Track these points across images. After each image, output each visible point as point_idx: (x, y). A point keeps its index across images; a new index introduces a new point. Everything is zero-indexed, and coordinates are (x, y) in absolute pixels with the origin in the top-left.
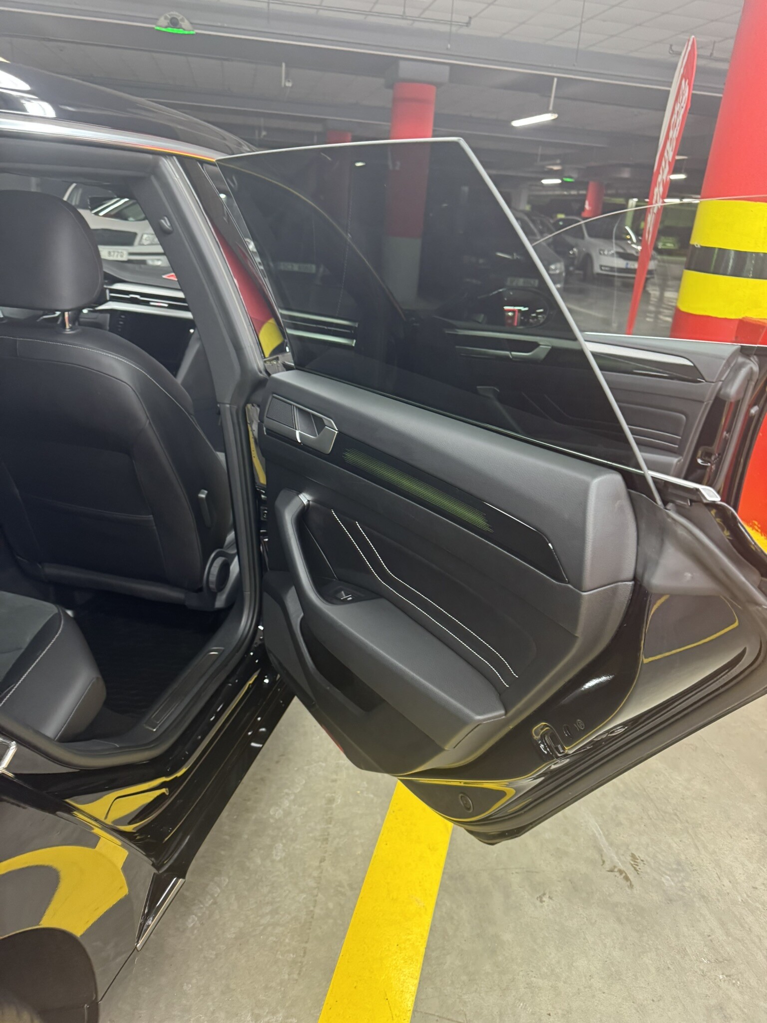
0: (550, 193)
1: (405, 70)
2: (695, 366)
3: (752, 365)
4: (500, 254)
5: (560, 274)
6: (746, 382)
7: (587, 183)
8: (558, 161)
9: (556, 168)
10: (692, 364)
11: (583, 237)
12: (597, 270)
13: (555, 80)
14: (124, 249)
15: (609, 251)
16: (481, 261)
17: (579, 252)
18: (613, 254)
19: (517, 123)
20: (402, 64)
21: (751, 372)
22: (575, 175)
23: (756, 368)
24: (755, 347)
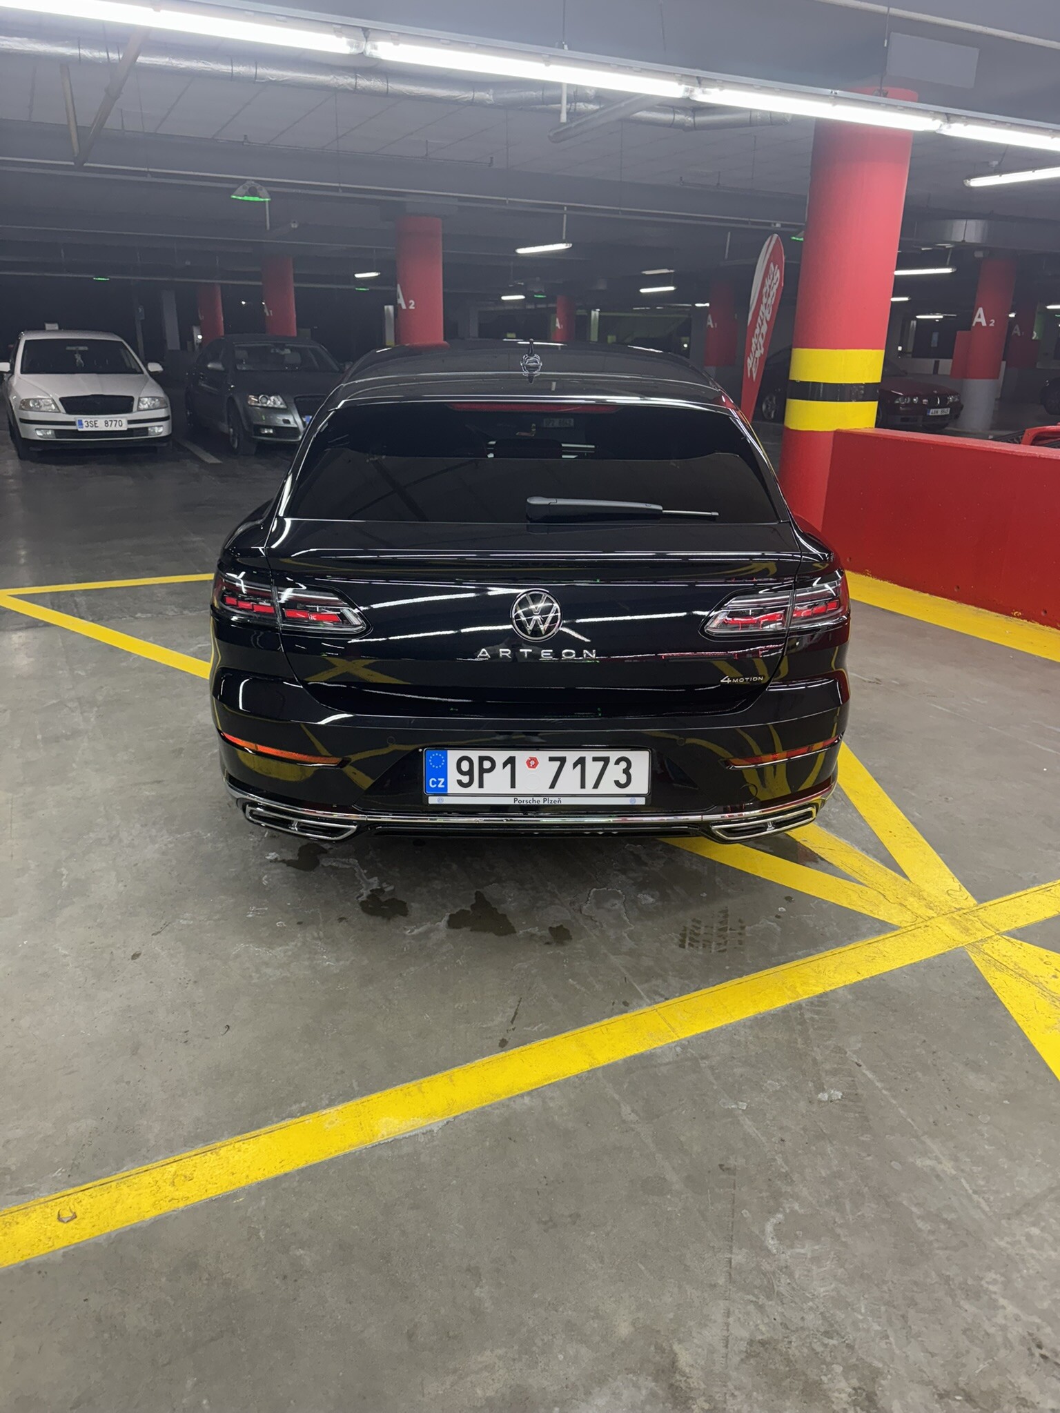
7: (555, 297)
14: (122, 418)
19: (521, 251)
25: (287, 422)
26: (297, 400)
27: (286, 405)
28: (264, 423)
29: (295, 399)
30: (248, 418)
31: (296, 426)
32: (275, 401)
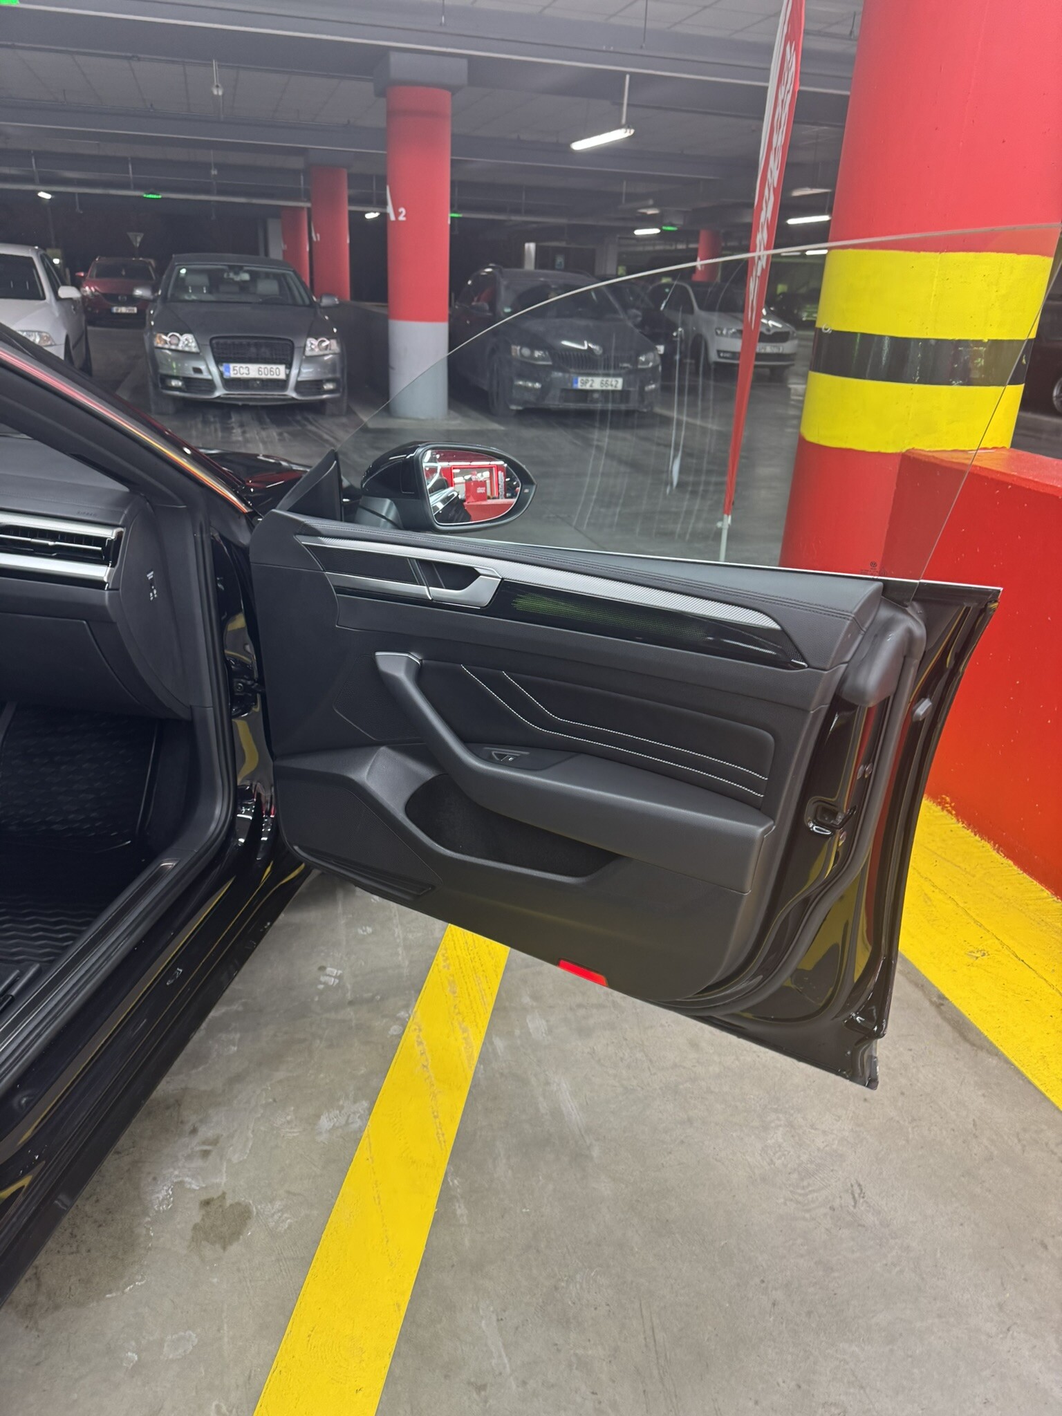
0: (650, 248)
1: (399, 66)
2: (783, 631)
3: (910, 623)
4: (566, 343)
5: (655, 368)
6: (902, 659)
7: (698, 233)
8: (651, 202)
9: (650, 212)
10: (777, 627)
11: (692, 311)
12: (713, 357)
13: (628, 77)
15: (728, 329)
16: (537, 354)
17: (686, 332)
18: (734, 333)
19: (578, 146)
20: (394, 58)
21: (910, 637)
22: (680, 222)
23: (919, 631)
24: (916, 584)
25: (198, 371)
26: (214, 342)
27: (199, 348)
28: (175, 373)
29: (211, 340)
30: (155, 364)
31: (210, 377)
32: (187, 341)
